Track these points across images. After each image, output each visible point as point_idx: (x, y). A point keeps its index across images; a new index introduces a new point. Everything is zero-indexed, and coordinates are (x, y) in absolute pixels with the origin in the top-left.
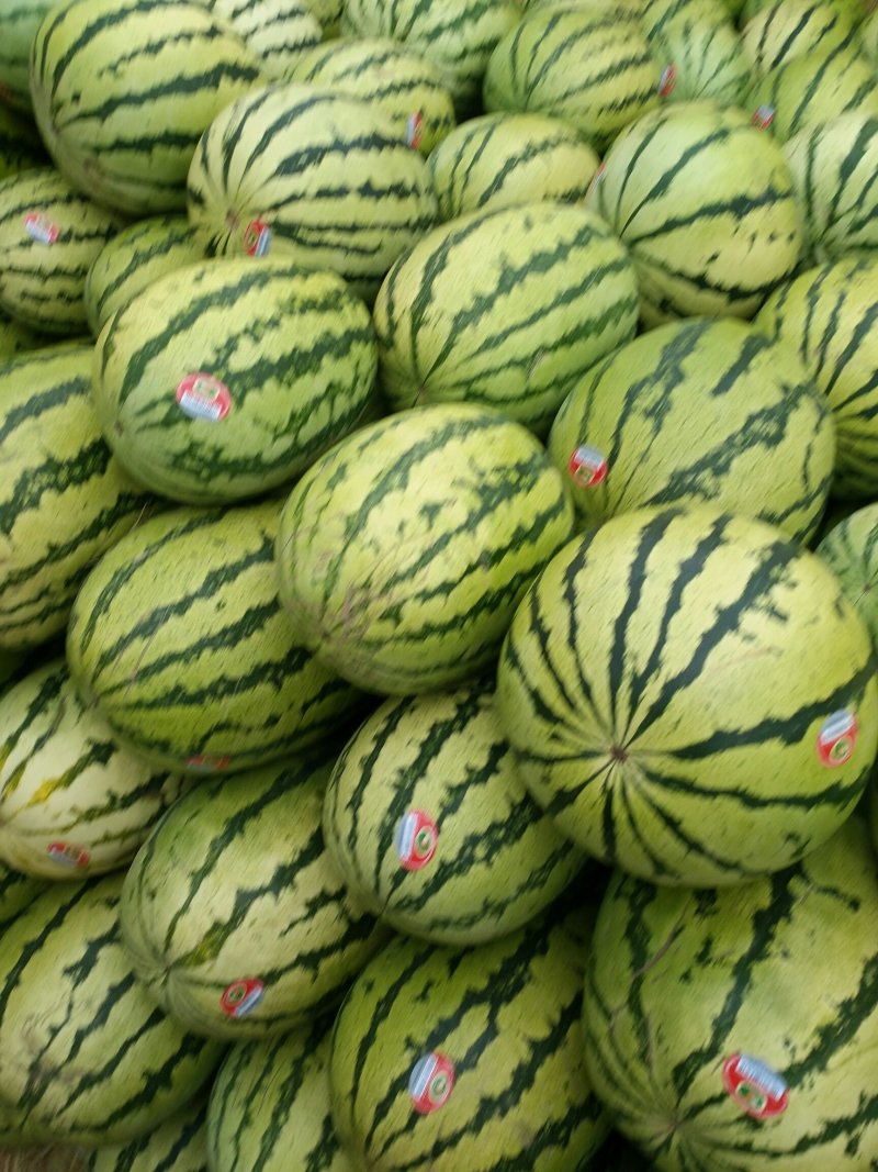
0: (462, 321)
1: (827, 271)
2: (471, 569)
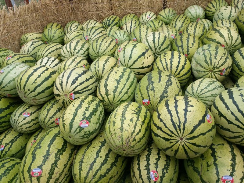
0: (114, 91)
1: (160, 57)
2: (142, 126)
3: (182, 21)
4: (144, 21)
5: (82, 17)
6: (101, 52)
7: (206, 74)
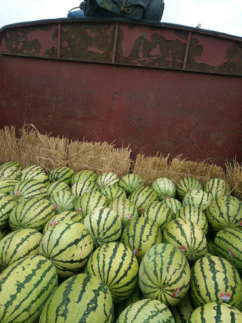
0: (8, 305)
3: (145, 196)
4: (102, 183)
5: (27, 160)
6: (26, 220)
7: (154, 292)
